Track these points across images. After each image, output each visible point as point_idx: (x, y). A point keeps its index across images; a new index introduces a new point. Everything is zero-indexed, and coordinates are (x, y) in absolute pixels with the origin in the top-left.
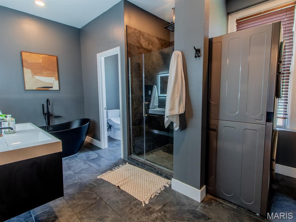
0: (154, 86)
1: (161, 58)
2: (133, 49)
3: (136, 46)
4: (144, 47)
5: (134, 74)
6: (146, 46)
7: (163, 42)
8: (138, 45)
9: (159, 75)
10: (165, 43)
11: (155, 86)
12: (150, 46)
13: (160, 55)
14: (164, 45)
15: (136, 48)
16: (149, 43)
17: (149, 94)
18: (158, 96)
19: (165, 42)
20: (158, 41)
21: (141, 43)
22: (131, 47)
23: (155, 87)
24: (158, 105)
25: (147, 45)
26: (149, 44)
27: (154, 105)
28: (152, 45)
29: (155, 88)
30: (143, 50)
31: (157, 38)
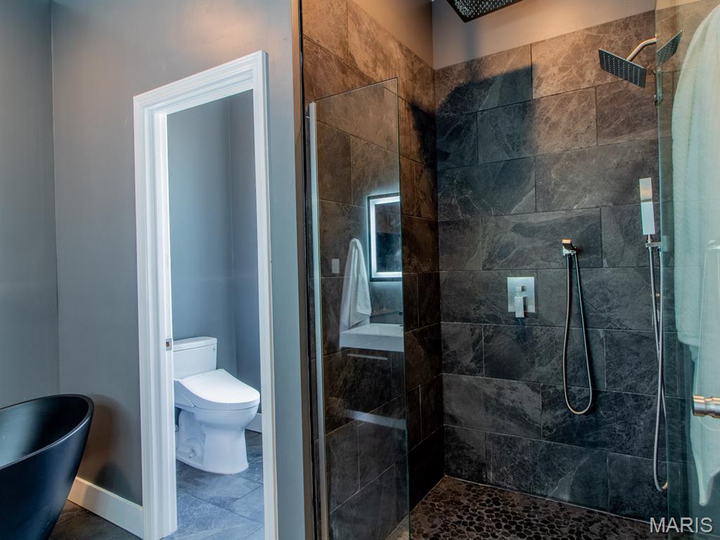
0: (353, 240)
1: (411, 126)
2: (322, 66)
3: (333, 57)
4: (361, 67)
5: (327, 178)
6: (366, 65)
7: (417, 66)
8: (339, 53)
9: (371, 201)
10: (421, 70)
11: (358, 241)
12: (380, 71)
13: (411, 113)
14: (418, 77)
15: (334, 65)
16: (376, 58)
17: (334, 272)
18: (372, 280)
19: (422, 65)
20: (403, 57)
21: (352, 48)
22: (318, 59)
23: (355, 243)
24: (369, 312)
25: (370, 65)
26: (375, 61)
27: (357, 315)
28: (385, 68)
29: (356, 247)
30: (357, 80)
31: (400, 45)
